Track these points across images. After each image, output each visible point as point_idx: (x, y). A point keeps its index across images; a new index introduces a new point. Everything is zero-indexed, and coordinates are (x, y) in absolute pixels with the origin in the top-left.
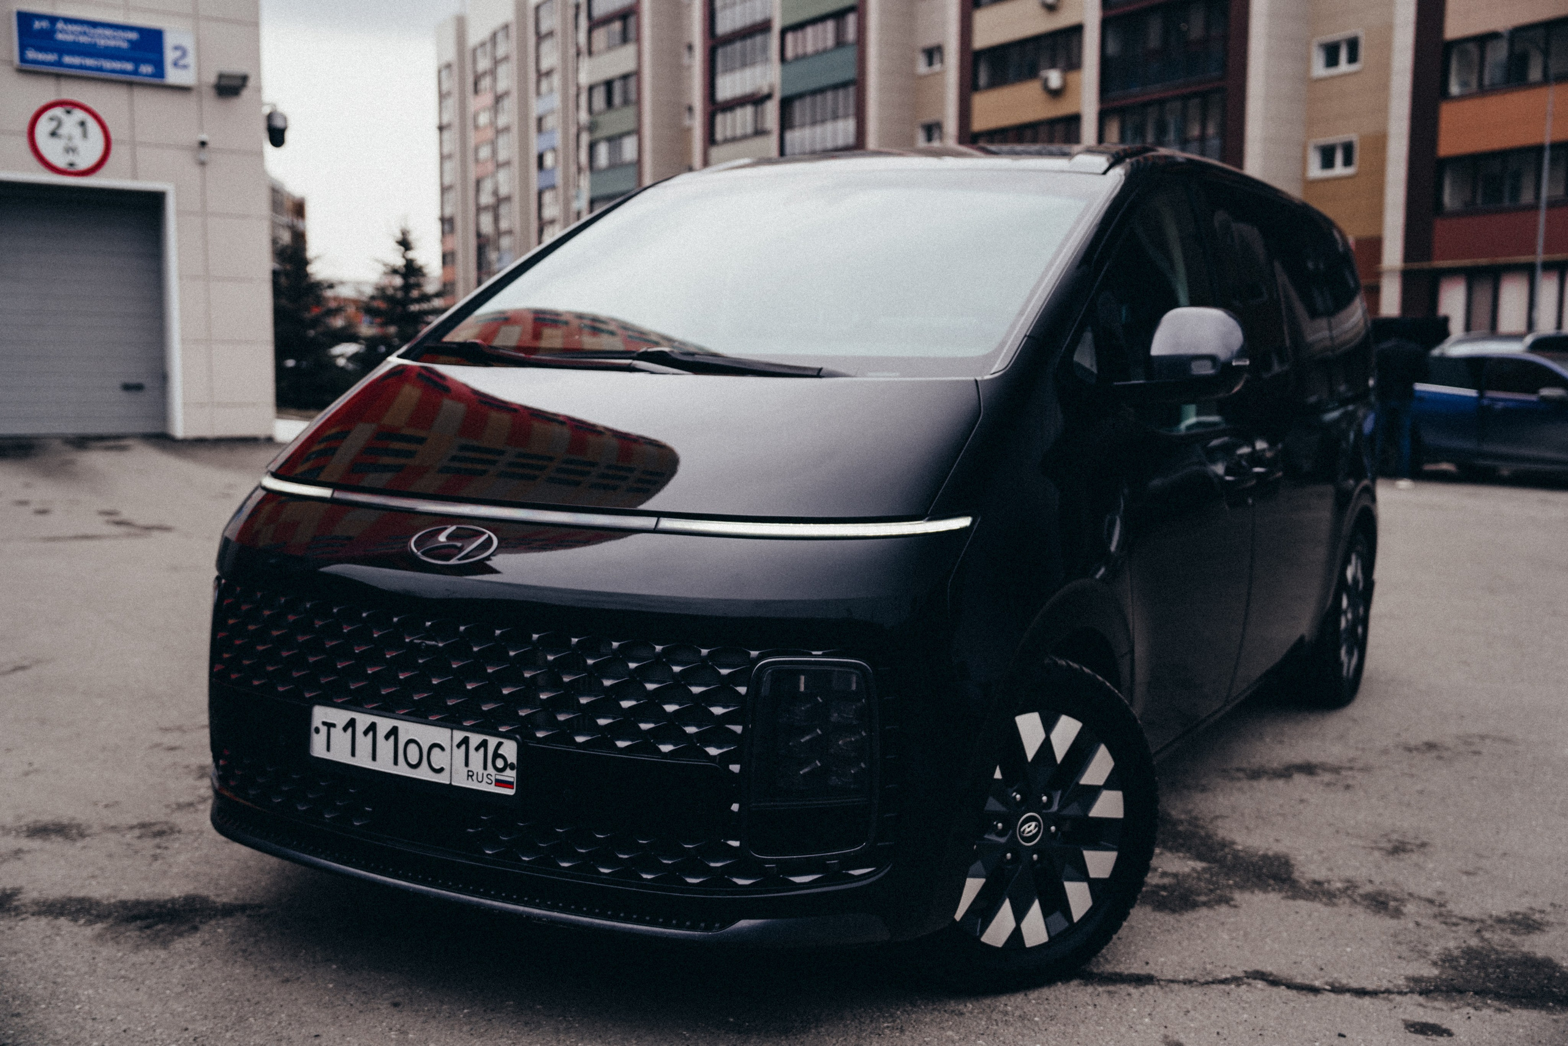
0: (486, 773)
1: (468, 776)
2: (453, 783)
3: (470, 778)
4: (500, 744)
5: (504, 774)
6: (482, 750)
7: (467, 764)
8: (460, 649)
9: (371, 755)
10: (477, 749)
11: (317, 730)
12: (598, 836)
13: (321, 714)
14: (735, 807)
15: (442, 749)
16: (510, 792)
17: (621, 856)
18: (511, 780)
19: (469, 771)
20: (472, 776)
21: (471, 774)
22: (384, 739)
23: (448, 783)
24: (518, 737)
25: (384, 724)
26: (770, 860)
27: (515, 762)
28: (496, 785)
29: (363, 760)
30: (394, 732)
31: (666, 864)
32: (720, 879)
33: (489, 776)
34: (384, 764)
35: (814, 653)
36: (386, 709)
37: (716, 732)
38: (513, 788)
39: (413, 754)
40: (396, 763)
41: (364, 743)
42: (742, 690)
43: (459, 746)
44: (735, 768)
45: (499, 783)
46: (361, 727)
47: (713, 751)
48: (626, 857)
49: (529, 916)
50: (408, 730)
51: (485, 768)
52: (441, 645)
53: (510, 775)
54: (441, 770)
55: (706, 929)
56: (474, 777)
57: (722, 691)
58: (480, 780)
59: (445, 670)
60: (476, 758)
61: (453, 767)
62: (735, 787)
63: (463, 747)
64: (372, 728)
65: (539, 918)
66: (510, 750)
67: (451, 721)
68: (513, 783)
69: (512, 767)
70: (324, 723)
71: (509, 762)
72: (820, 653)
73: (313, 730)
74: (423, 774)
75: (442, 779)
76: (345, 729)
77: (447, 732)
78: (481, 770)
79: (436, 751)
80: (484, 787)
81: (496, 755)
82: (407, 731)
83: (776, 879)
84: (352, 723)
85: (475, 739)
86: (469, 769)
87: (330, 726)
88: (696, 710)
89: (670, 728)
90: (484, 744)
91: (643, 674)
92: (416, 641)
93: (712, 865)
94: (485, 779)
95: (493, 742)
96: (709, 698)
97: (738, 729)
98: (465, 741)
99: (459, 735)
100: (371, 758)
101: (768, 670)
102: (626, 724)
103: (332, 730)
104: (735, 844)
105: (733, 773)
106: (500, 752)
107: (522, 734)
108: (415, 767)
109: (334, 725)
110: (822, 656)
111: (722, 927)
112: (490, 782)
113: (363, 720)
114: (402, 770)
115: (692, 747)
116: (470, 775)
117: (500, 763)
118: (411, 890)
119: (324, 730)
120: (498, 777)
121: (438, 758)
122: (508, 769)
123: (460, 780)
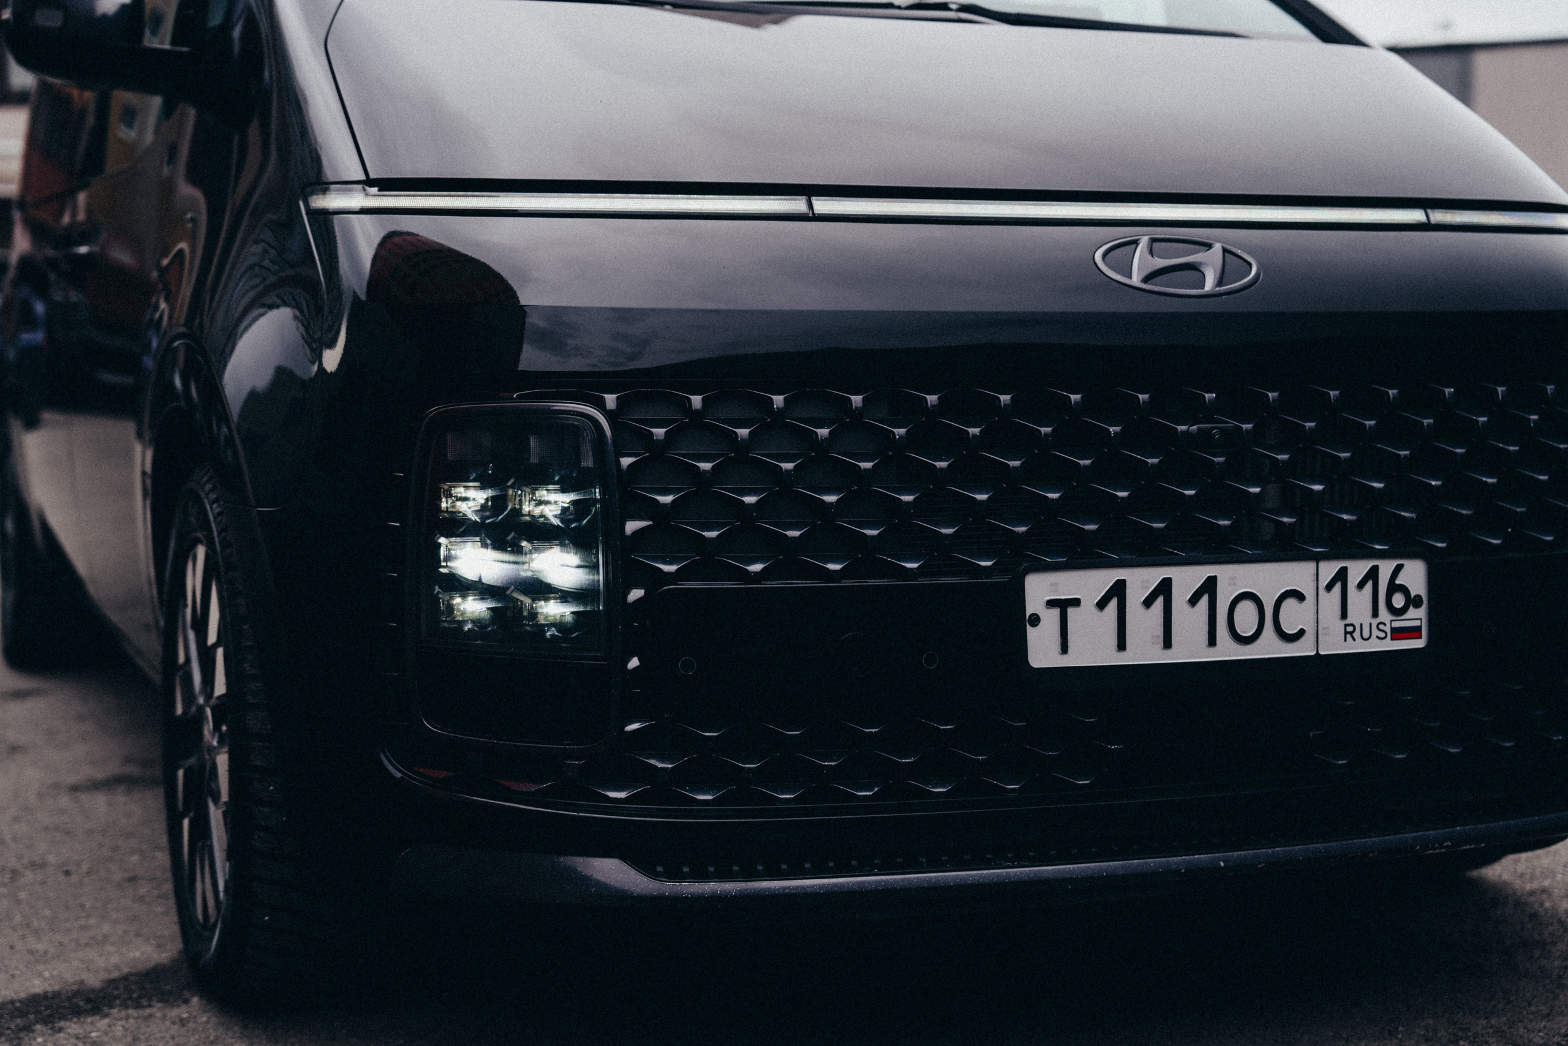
0: (1375, 622)
1: (1346, 633)
2: (1321, 653)
3: (1348, 636)
4: (1399, 569)
5: (1405, 616)
6: (1369, 586)
7: (1344, 615)
9: (1162, 639)
10: (1361, 585)
11: (1035, 621)
13: (1043, 588)
15: (1300, 596)
16: (1419, 644)
18: (1417, 623)
19: (1346, 626)
20: (1351, 633)
21: (1350, 629)
22: (1187, 607)
23: (1313, 653)
25: (1187, 579)
27: (1423, 592)
28: (1392, 639)
29: (1145, 651)
30: (1210, 586)
33: (1381, 627)
34: (1188, 649)
38: (1420, 637)
39: (1246, 618)
40: (1212, 641)
41: (1145, 621)
43: (1329, 587)
45: (1398, 634)
46: (1135, 595)
51: (1375, 614)
53: (1417, 616)
54: (1302, 632)
56: (1357, 635)
58: (1366, 634)
60: (1360, 601)
61: (1322, 625)
63: (1338, 587)
64: (1165, 588)
66: (1414, 574)
68: (1419, 628)
69: (1416, 602)
70: (1051, 604)
71: (1413, 595)
73: (1024, 618)
74: (1269, 648)
75: (1303, 649)
76: (1102, 604)
77: (1310, 567)
78: (1367, 619)
79: (1290, 604)
80: (1375, 645)
81: (1394, 588)
82: (1233, 581)
84: (1118, 590)
85: (1357, 569)
86: (1348, 621)
87: (1063, 606)
90: (1373, 574)
94: (1375, 632)
95: (1386, 568)
98: (1342, 575)
99: (1330, 570)
100: (1162, 645)
103: (1071, 611)
106: (1397, 582)
108: (1250, 640)
109: (1076, 602)
112: (1382, 635)
113: (1143, 581)
114: (1227, 651)
116: (1348, 633)
117: (1398, 601)
118: (1222, 864)
119: (1050, 619)
120: (1396, 624)
121: (1293, 616)
122: (1411, 608)
123: (1334, 645)
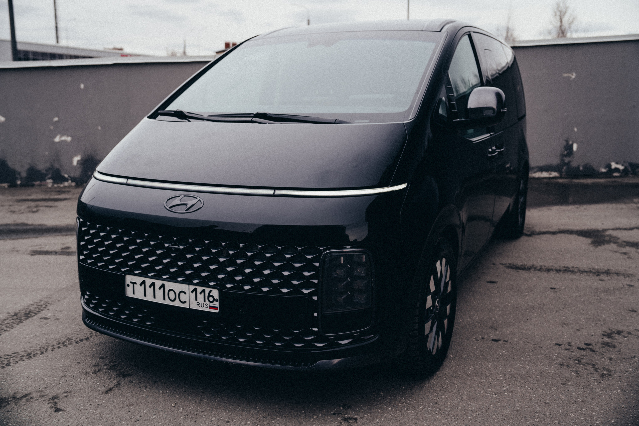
0: (205, 303)
1: (197, 304)
2: (191, 308)
4: (211, 291)
5: (213, 303)
6: (203, 293)
7: (196, 300)
8: (190, 250)
9: (153, 296)
10: (201, 293)
11: (128, 285)
12: (256, 328)
13: (129, 279)
14: (316, 314)
15: (185, 293)
16: (217, 311)
17: (266, 336)
18: (217, 306)
19: (197, 302)
20: (199, 305)
22: (158, 289)
23: (188, 307)
24: (219, 288)
25: (158, 283)
26: (331, 336)
27: (218, 298)
28: (210, 308)
29: (150, 298)
30: (163, 286)
31: (286, 339)
32: (309, 344)
33: (206, 305)
34: (159, 299)
35: (347, 247)
36: (158, 276)
37: (307, 283)
39: (172, 295)
40: (164, 299)
41: (150, 291)
42: (317, 264)
43: (192, 292)
44: (315, 298)
45: (211, 307)
46: (148, 284)
47: (305, 291)
48: (269, 336)
49: (227, 362)
50: (169, 285)
51: (205, 301)
52: (181, 247)
53: (216, 304)
54: (185, 302)
55: (304, 365)
56: (200, 305)
57: (309, 266)
58: (202, 306)
59: (183, 258)
60: (201, 297)
61: (191, 301)
62: (315, 306)
63: (194, 292)
64: (153, 284)
65: (232, 363)
66: (215, 293)
67: (188, 281)
69: (217, 300)
70: (131, 282)
71: (215, 299)
72: (349, 247)
73: (126, 284)
74: (177, 303)
75: (186, 306)
76: (141, 285)
77: (187, 286)
78: (203, 302)
79: (182, 294)
80: (204, 309)
81: (209, 296)
83: (333, 343)
84: (144, 283)
85: (200, 289)
86: (198, 302)
87: (134, 283)
88: (297, 274)
89: (286, 282)
90: (204, 291)
91: (273, 259)
92: (170, 246)
93: (306, 338)
94: (205, 306)
95: (207, 290)
96: (302, 269)
97: (316, 281)
98: (195, 290)
99: (192, 287)
100: (153, 297)
101: (328, 255)
102: (266, 281)
103: (135, 285)
104: (316, 329)
105: (314, 300)
106: (211, 294)
107: (220, 286)
108: (173, 301)
109: (136, 283)
110: (351, 248)
111: (311, 364)
112: (207, 307)
113: (149, 281)
114: (167, 302)
115: (296, 290)
116: (198, 304)
117: (211, 299)
118: (174, 352)
119: (131, 285)
120: (210, 305)
121: (183, 297)
122: (215, 301)
123: (194, 306)
